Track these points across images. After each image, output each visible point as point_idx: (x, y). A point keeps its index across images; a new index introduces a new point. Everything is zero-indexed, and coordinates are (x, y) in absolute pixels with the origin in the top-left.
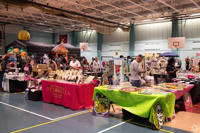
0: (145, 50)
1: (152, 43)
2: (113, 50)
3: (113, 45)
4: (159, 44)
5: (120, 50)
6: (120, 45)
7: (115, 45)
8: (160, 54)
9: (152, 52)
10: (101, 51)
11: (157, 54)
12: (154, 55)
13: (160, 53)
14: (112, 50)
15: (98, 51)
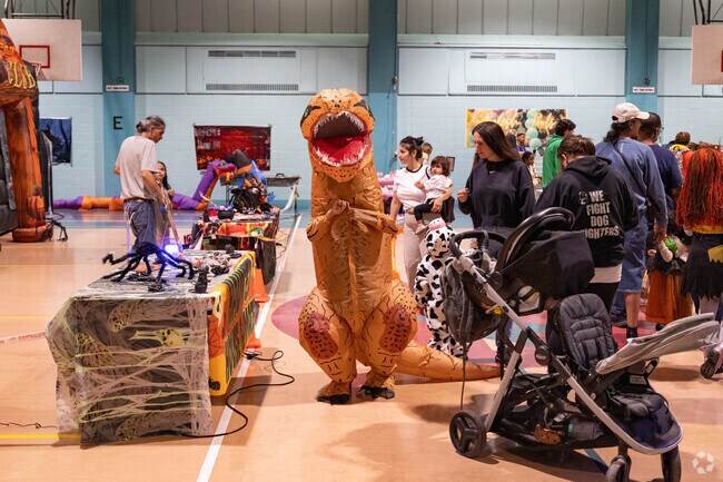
0: (471, 88)
1: (512, 54)
2: (235, 87)
3: (239, 54)
4: (552, 57)
5: (296, 87)
6: (291, 54)
7: (256, 54)
8: (557, 114)
9: (512, 105)
10: (134, 90)
11: (544, 113)
12: (523, 117)
13: (557, 107)
14: (225, 87)
15: (111, 88)
